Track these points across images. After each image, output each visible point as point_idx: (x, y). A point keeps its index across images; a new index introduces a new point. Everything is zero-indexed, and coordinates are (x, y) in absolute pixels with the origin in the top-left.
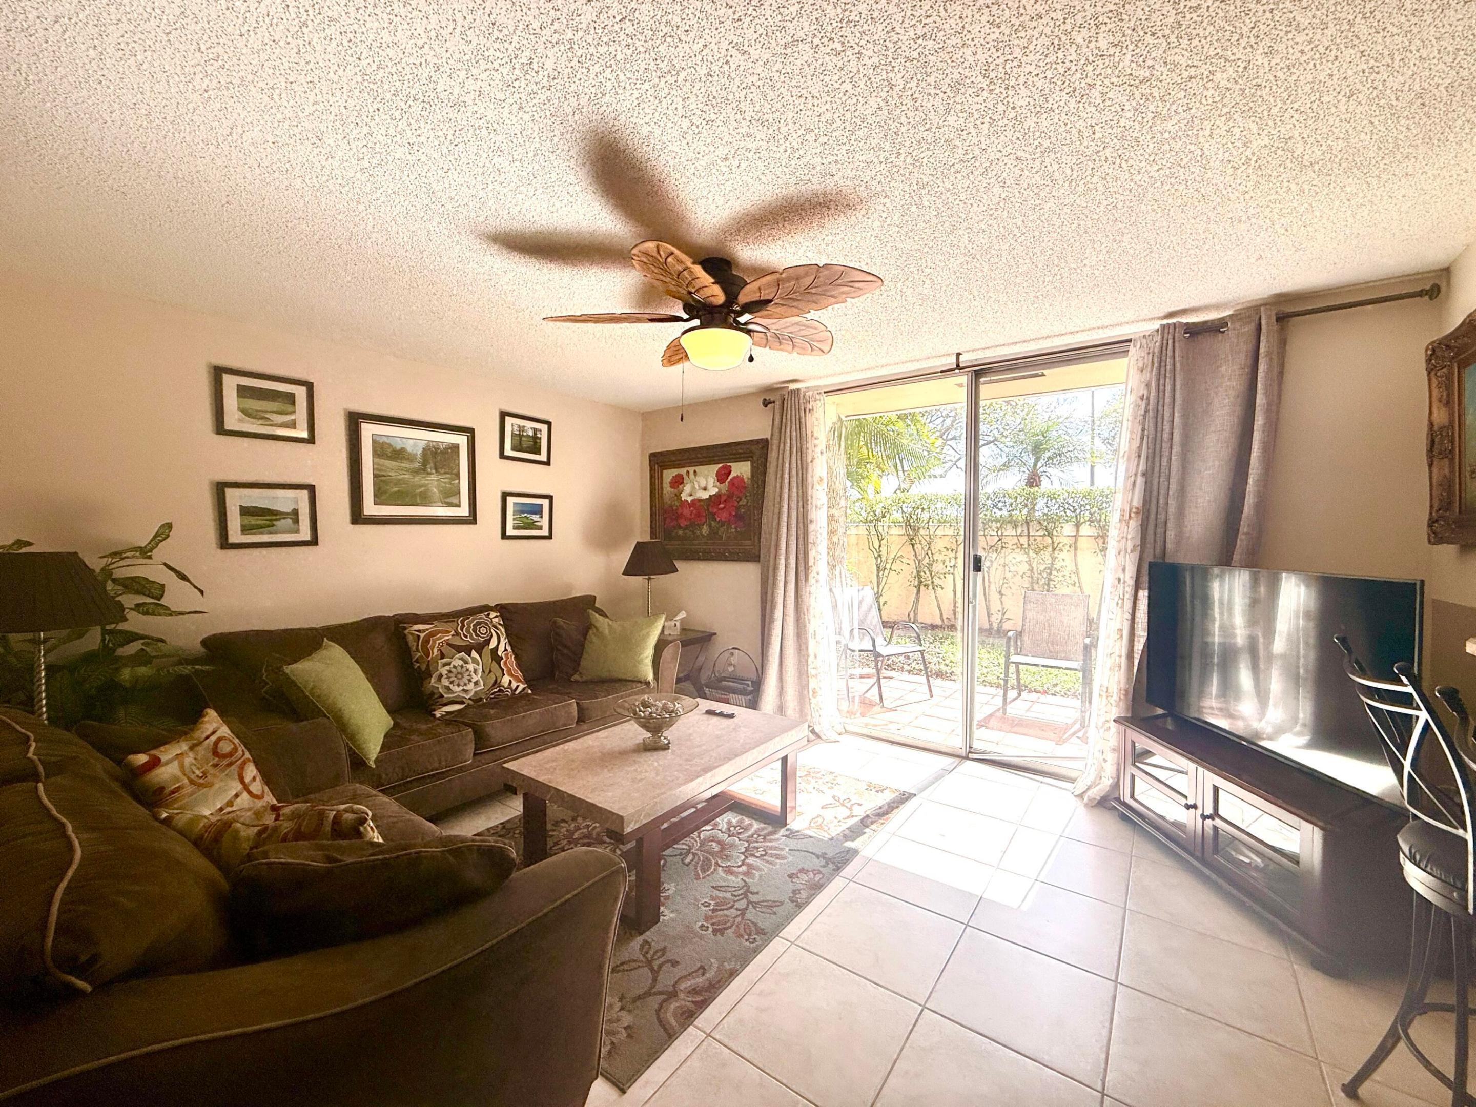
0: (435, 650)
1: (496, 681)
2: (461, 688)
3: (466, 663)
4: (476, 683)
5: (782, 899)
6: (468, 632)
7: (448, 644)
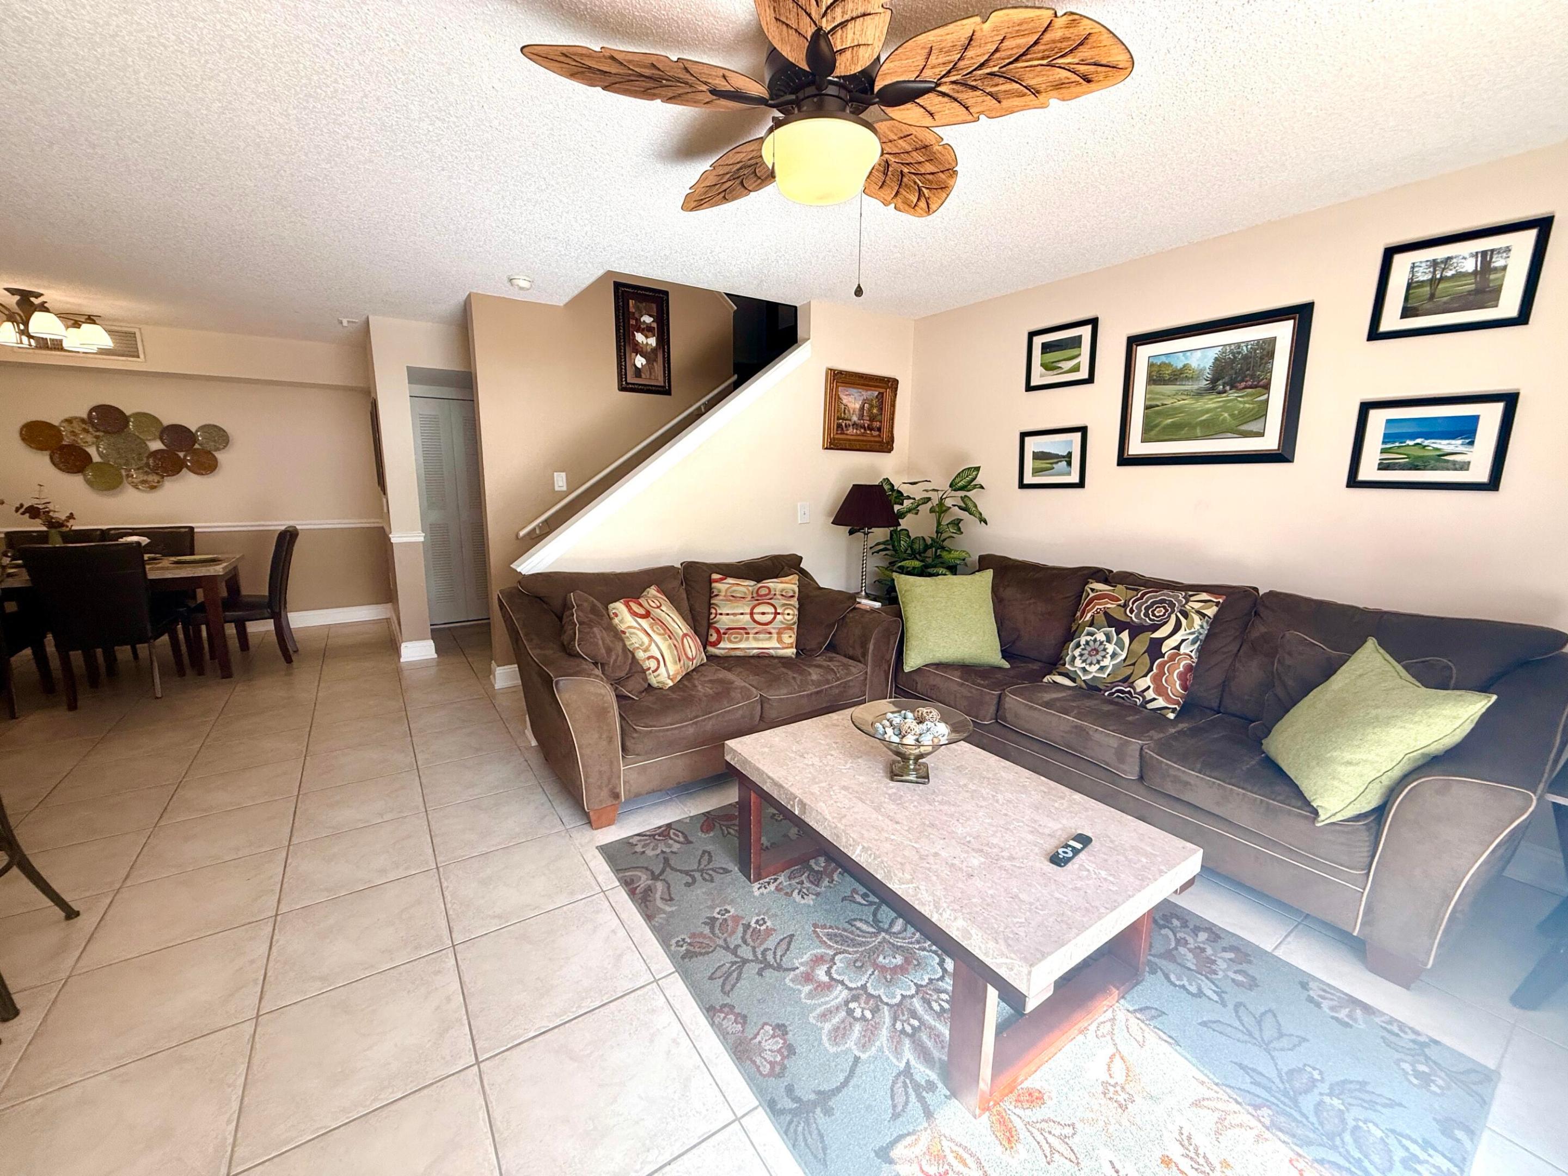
0: (1089, 615)
1: (1129, 677)
2: (1084, 665)
3: (1109, 640)
4: (1102, 669)
5: (734, 994)
6: (1139, 608)
7: (1106, 614)
